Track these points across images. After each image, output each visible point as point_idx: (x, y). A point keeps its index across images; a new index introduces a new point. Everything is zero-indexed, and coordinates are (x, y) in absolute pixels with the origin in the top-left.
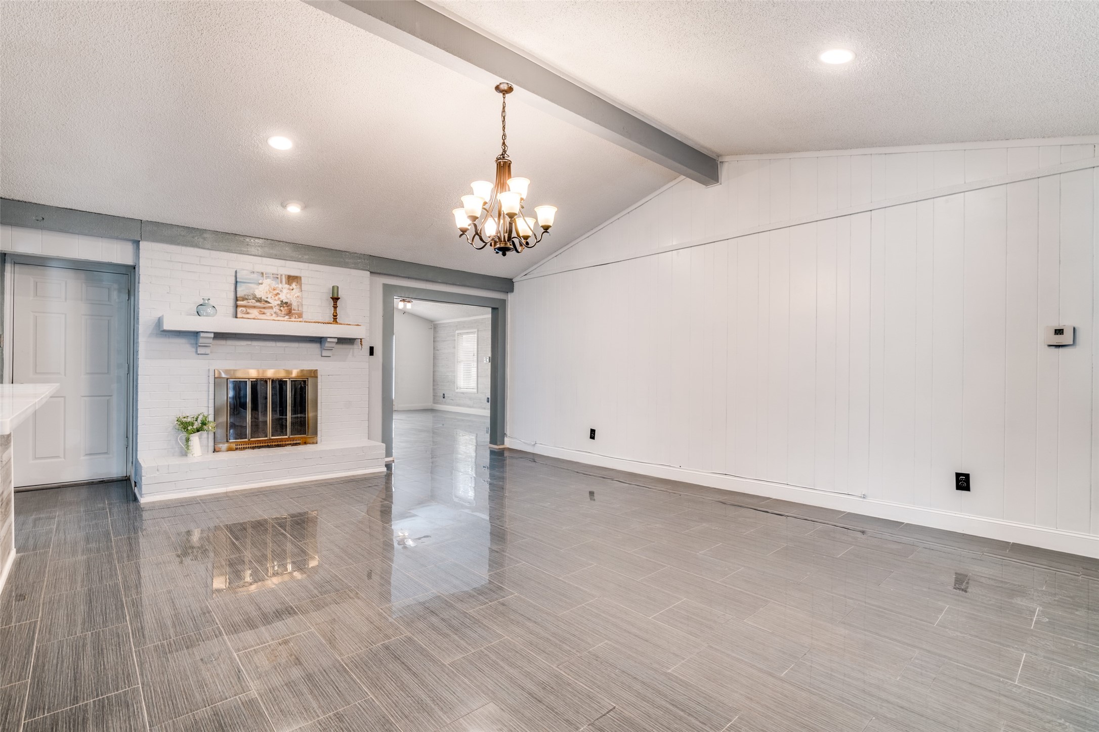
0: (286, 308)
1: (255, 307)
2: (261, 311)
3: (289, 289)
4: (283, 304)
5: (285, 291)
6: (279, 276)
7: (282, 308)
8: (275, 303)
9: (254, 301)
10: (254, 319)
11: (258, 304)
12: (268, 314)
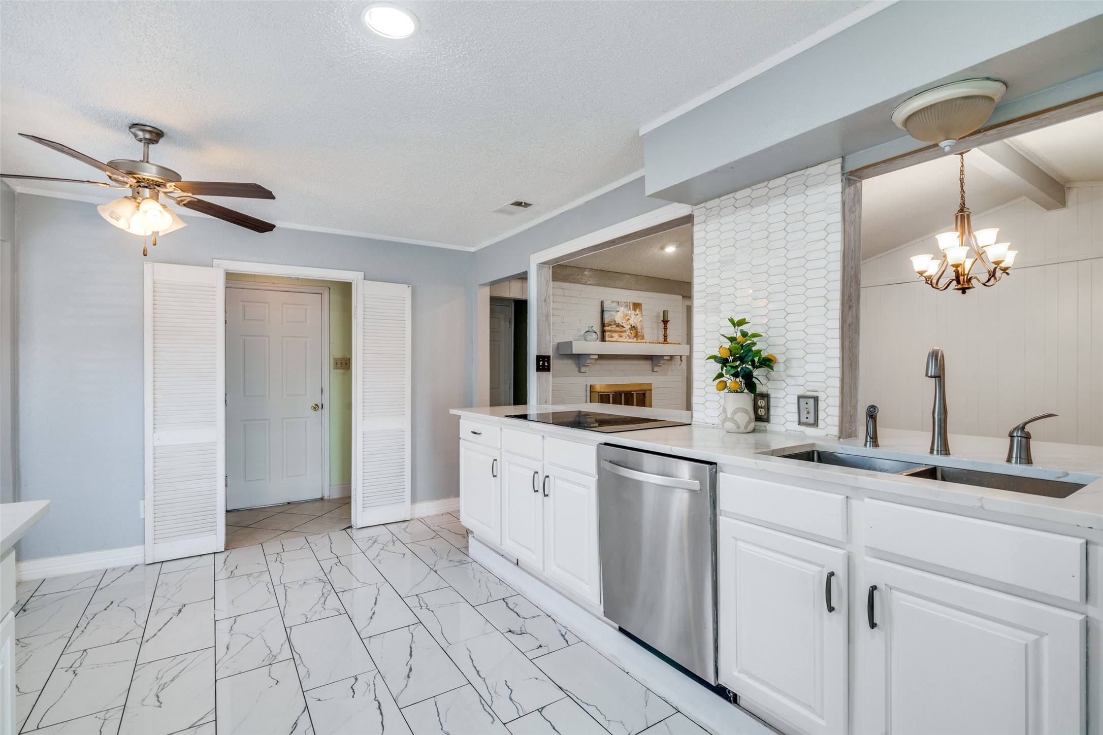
0: (634, 331)
1: (615, 331)
2: (619, 335)
3: (635, 315)
4: (633, 328)
5: (633, 316)
6: (628, 304)
7: (632, 331)
8: (627, 327)
9: (615, 326)
10: (616, 342)
11: (617, 329)
12: (624, 337)
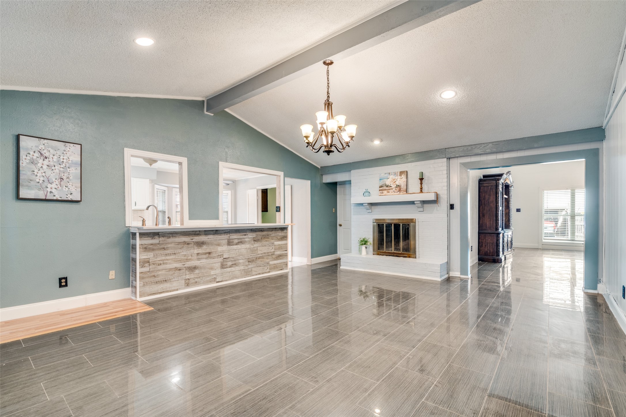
0: (398, 188)
1: (385, 190)
2: (388, 191)
3: (400, 178)
4: (398, 186)
5: (398, 180)
6: (396, 173)
7: (397, 188)
8: (394, 186)
9: (385, 187)
10: (385, 195)
11: (387, 188)
12: (391, 192)
